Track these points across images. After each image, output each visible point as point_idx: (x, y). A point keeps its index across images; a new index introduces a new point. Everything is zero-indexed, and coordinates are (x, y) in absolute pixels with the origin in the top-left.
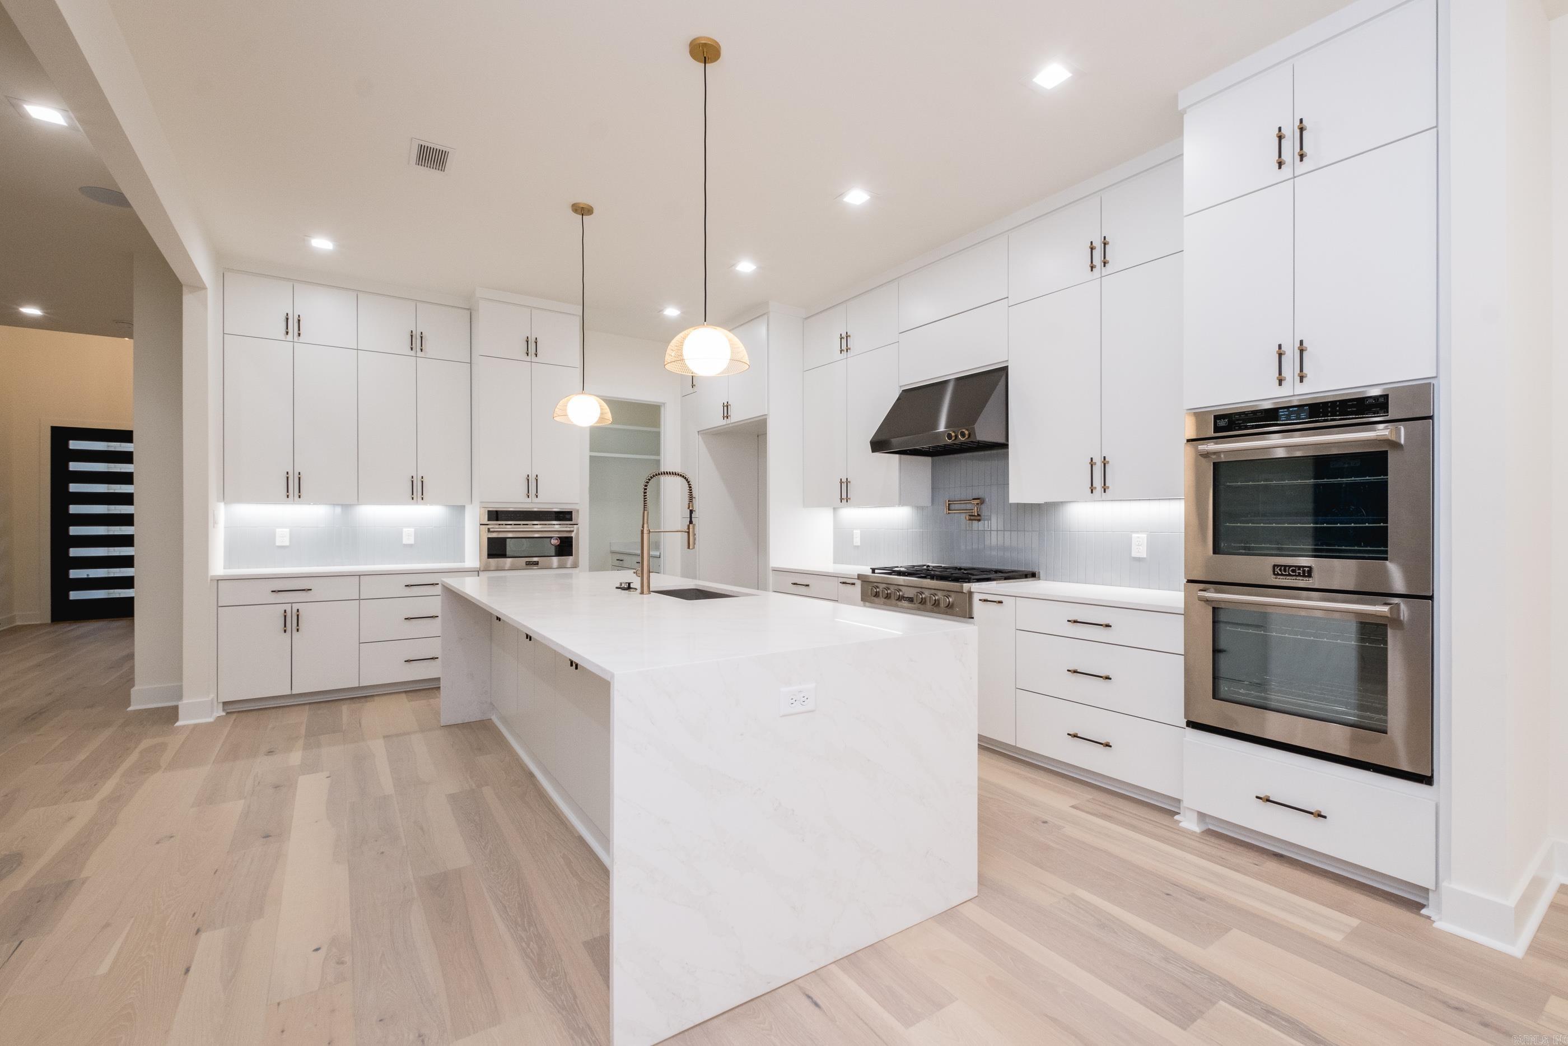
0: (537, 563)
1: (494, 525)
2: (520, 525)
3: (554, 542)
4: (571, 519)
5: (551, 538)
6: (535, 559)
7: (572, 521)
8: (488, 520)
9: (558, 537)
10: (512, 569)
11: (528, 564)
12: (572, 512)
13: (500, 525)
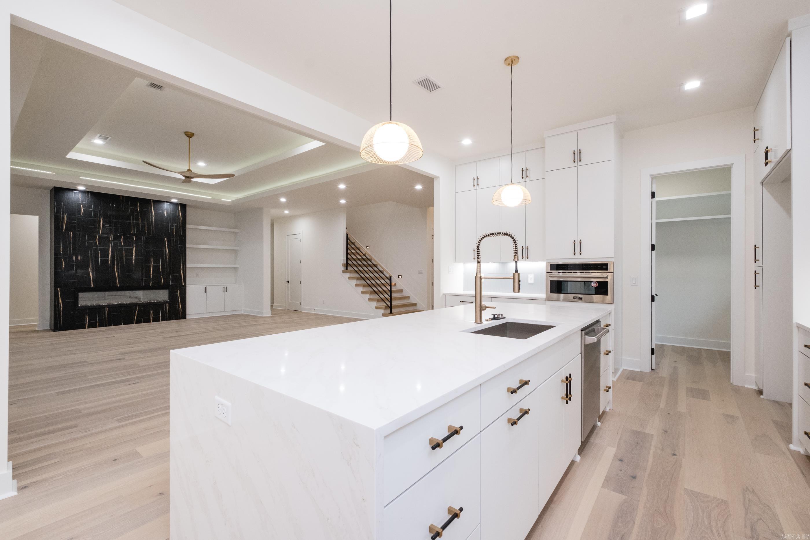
0: (581, 298)
1: (555, 273)
2: (571, 273)
3: (593, 284)
4: (607, 269)
5: (592, 282)
6: (580, 296)
7: (608, 270)
8: (551, 270)
9: (597, 282)
10: (565, 300)
11: (575, 298)
12: (608, 264)
13: (559, 273)
